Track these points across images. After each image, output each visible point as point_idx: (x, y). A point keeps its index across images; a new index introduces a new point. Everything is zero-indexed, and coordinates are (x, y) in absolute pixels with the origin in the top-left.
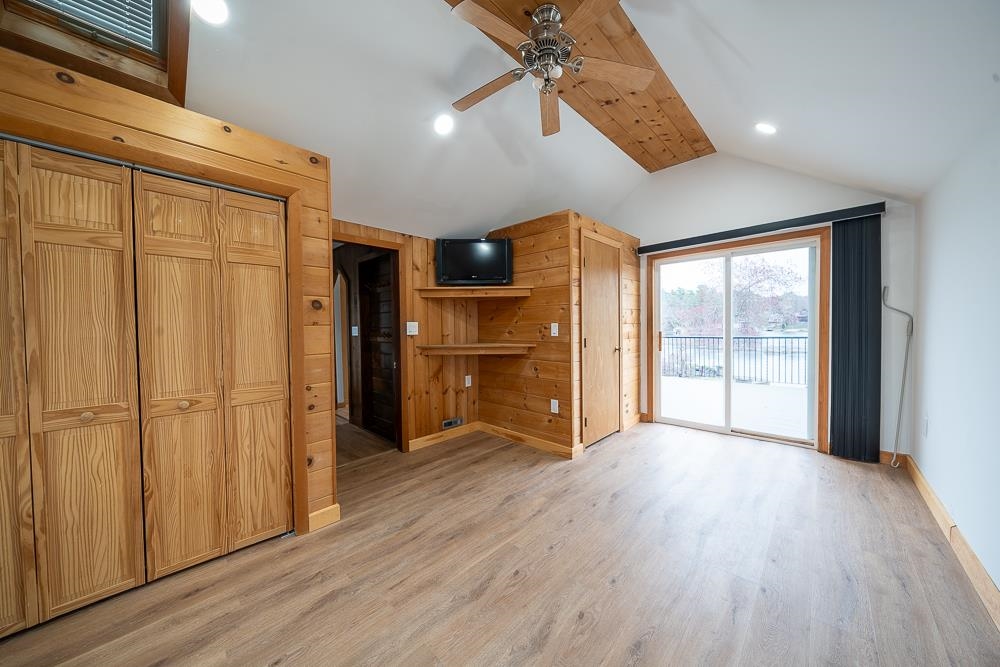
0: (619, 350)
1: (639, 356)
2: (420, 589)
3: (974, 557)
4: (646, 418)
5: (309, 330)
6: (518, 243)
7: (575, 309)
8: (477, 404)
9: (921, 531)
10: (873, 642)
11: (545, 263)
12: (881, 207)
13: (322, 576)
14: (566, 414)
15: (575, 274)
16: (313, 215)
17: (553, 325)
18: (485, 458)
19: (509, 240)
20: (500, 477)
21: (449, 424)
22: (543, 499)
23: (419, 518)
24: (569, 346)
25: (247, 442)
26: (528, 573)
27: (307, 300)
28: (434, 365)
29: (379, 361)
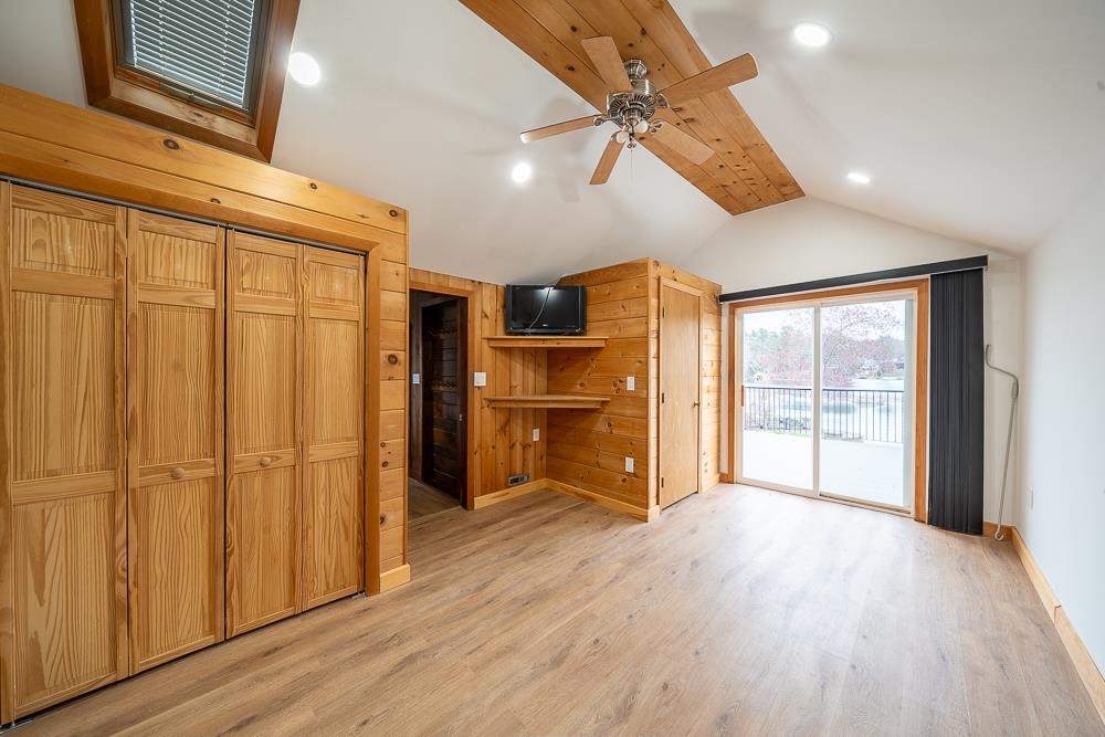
0: (698, 405)
1: (719, 411)
2: (499, 655)
3: (1077, 639)
4: (726, 478)
5: (384, 385)
6: (592, 291)
7: (653, 363)
8: (545, 459)
9: (1024, 610)
10: (966, 722)
11: (622, 314)
12: (983, 260)
13: (399, 639)
14: (641, 473)
15: (653, 326)
16: (391, 268)
17: (629, 378)
18: (554, 519)
19: (583, 287)
20: (571, 540)
21: (515, 481)
22: (619, 565)
23: (491, 581)
24: (646, 400)
25: (322, 500)
26: (609, 643)
27: (383, 354)
28: (501, 418)
29: (440, 411)
